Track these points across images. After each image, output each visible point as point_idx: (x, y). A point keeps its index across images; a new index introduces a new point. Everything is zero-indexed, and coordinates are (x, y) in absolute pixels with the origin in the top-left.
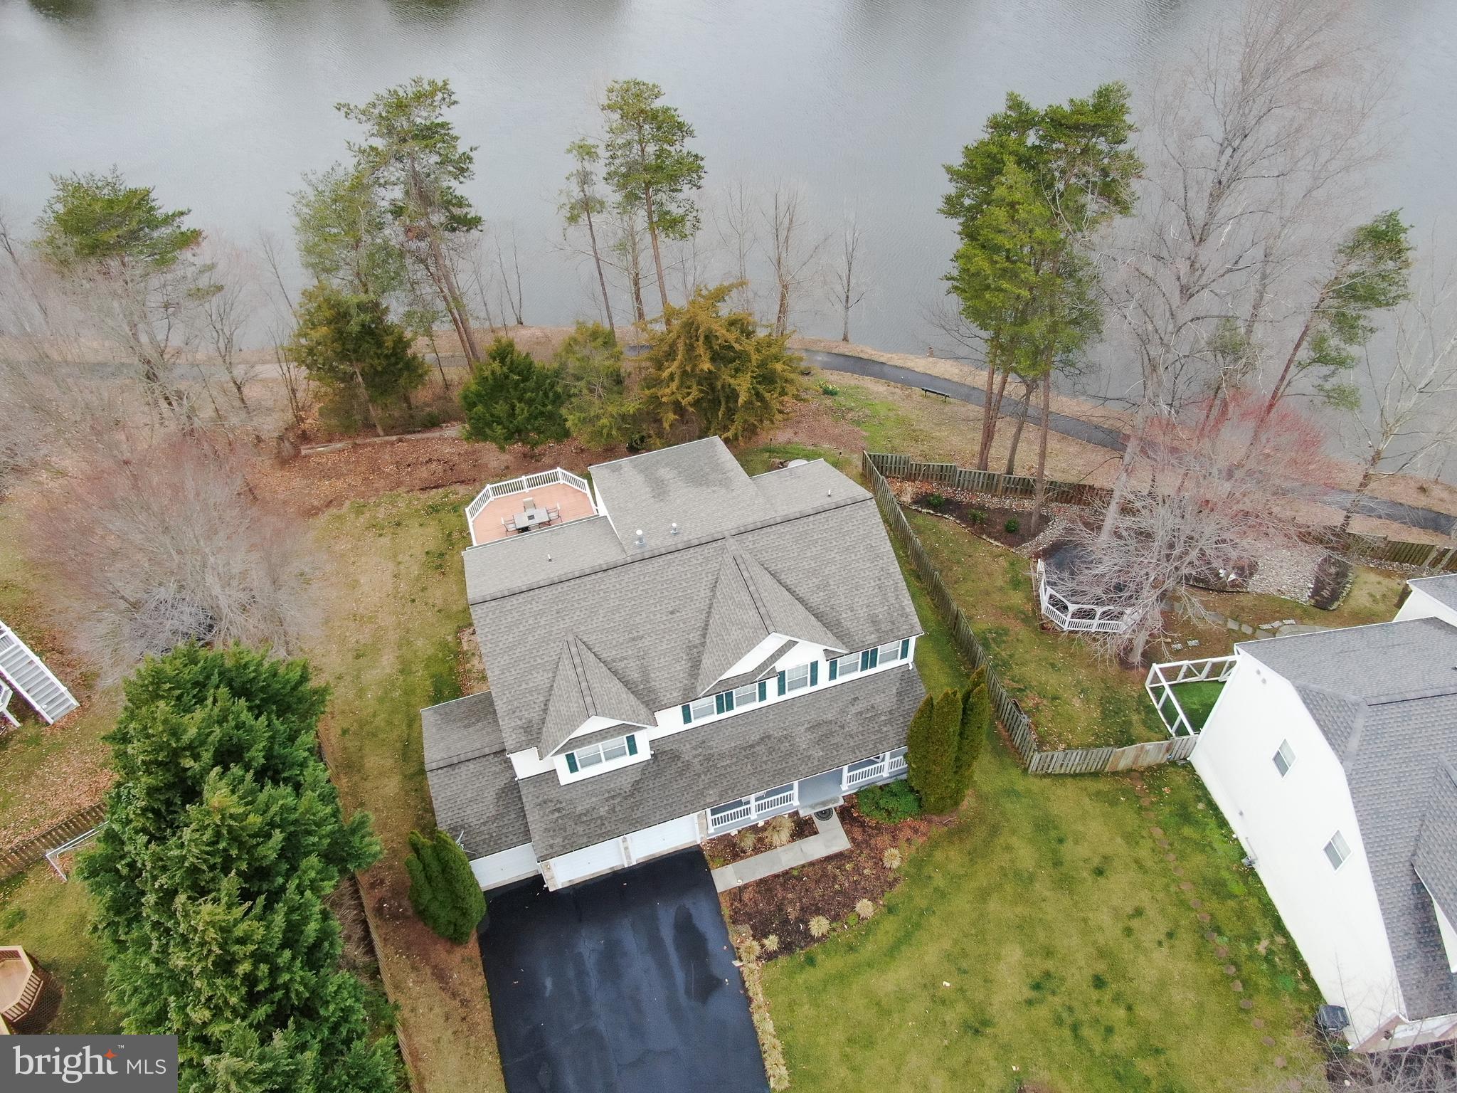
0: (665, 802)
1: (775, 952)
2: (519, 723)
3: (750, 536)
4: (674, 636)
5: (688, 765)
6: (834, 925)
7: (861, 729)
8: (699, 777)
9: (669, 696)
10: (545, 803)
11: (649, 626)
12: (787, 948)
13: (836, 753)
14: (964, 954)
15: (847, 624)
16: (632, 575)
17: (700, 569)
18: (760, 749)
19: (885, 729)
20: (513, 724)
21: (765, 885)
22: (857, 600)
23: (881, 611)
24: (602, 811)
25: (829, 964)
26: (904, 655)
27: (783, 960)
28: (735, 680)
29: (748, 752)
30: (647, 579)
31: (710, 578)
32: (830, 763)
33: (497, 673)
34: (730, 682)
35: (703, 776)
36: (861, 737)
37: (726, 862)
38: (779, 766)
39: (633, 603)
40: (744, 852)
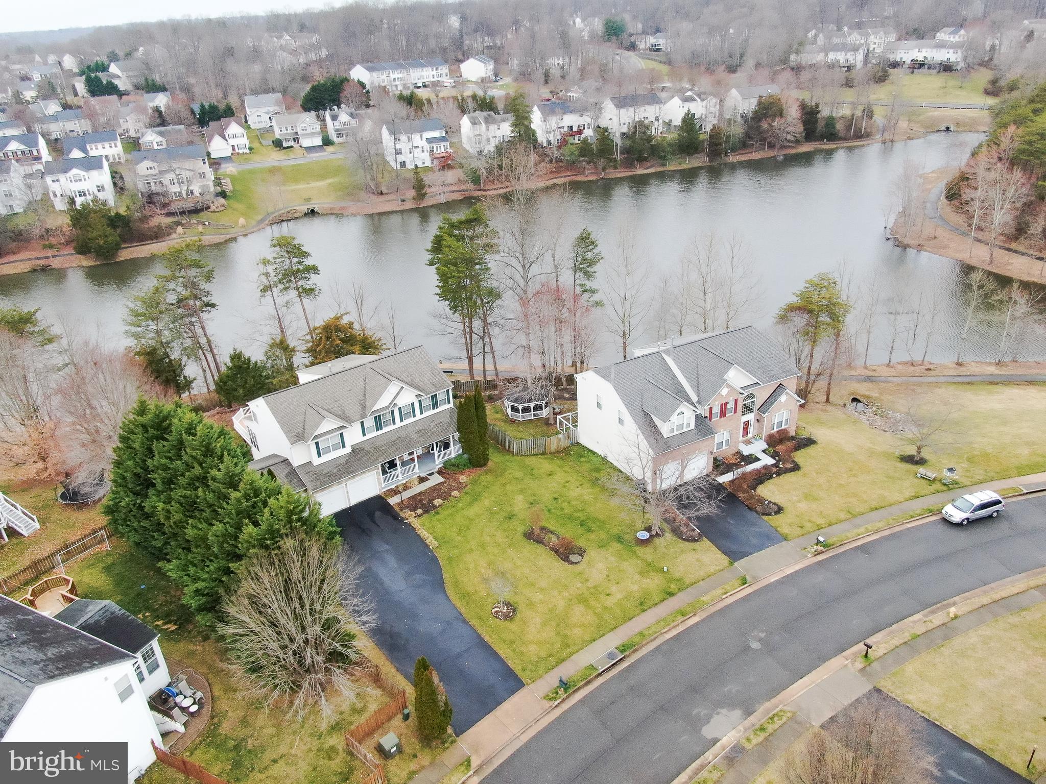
0: (361, 464)
1: (421, 514)
3: (375, 363)
4: (352, 398)
5: (368, 451)
6: (444, 501)
9: (355, 418)
11: (341, 396)
12: (426, 511)
14: (501, 500)
15: (422, 386)
16: (329, 380)
17: (357, 375)
18: (398, 442)
21: (412, 498)
26: (449, 402)
27: (425, 515)
28: (381, 411)
29: (392, 443)
31: (363, 374)
35: (375, 454)
37: (392, 496)
38: (407, 446)
40: (399, 492)
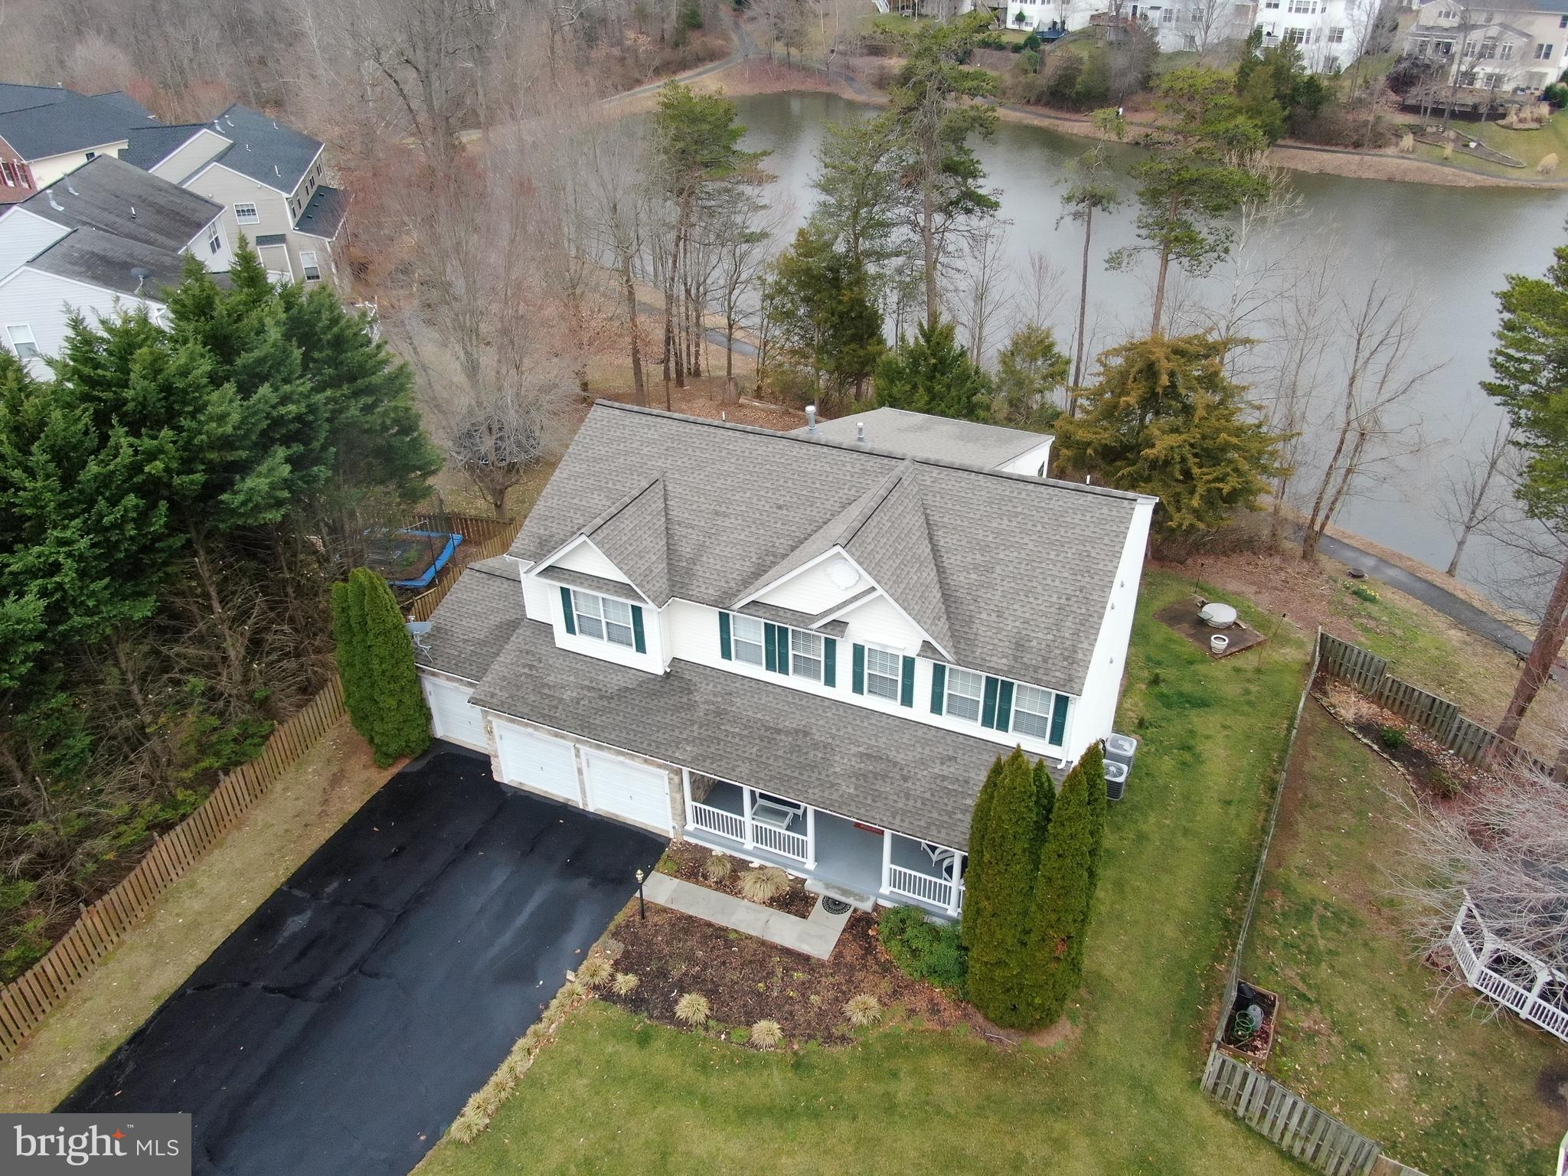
0: (634, 727)
1: (619, 996)
2: (542, 531)
3: (935, 472)
4: (762, 531)
5: (691, 706)
6: (712, 1023)
7: (928, 795)
8: (692, 725)
9: (703, 589)
10: (527, 653)
11: (743, 508)
12: (635, 1002)
13: (869, 802)
15: (979, 628)
16: (770, 449)
17: (849, 478)
18: (785, 740)
19: (959, 816)
20: (535, 530)
21: (687, 925)
22: (1016, 607)
23: (1039, 638)
24: (567, 695)
25: (661, 1060)
26: (1056, 736)
27: (617, 1012)
28: (789, 615)
29: (768, 734)
30: (782, 460)
31: (853, 492)
32: (853, 808)
33: (564, 476)
34: (781, 613)
35: (695, 727)
36: (919, 805)
37: (677, 874)
38: (788, 772)
39: (748, 477)
40: (705, 877)
